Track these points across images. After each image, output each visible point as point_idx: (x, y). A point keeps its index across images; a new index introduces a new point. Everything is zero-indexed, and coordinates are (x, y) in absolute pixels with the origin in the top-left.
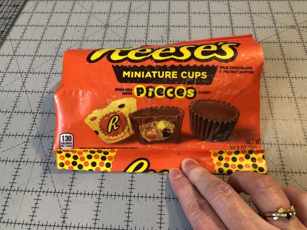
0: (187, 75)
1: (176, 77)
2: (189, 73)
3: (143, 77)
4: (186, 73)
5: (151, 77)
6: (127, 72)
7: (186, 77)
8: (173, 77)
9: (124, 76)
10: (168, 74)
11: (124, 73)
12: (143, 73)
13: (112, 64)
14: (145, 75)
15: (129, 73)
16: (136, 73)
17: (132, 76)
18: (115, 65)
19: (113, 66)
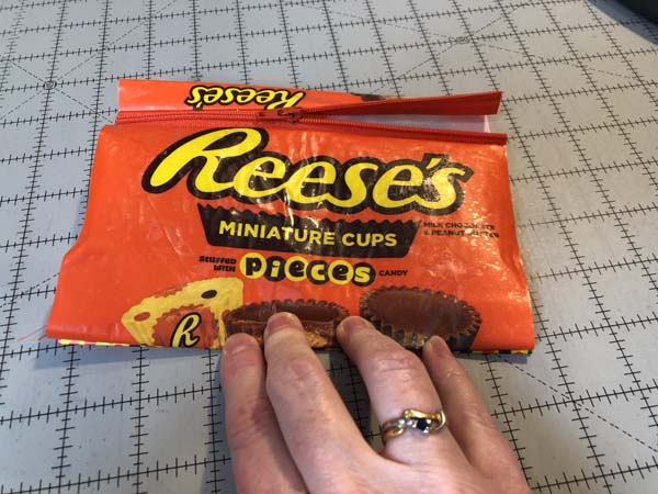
0: (355, 240)
1: (333, 243)
2: (359, 236)
3: (262, 236)
4: (352, 236)
5: (279, 237)
6: (228, 224)
7: (352, 244)
8: (326, 243)
9: (221, 232)
10: (315, 235)
11: (223, 224)
12: (263, 228)
13: (197, 200)
14: (267, 233)
15: (232, 225)
16: (248, 227)
17: (239, 234)
18: (204, 203)
19: (199, 205)
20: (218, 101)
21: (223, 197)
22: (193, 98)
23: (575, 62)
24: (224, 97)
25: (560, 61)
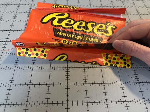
0: (89, 39)
1: (84, 39)
2: (90, 38)
3: (67, 36)
4: (88, 38)
5: (71, 37)
8: (82, 39)
9: (58, 34)
10: (80, 37)
11: (58, 32)
12: (68, 34)
13: (53, 26)
15: (61, 33)
16: (64, 34)
17: (62, 35)
18: (54, 27)
19: (53, 28)
20: (60, 7)
21: (59, 26)
22: (54, 6)
23: (146, 8)
24: (61, 6)
25: (142, 7)
